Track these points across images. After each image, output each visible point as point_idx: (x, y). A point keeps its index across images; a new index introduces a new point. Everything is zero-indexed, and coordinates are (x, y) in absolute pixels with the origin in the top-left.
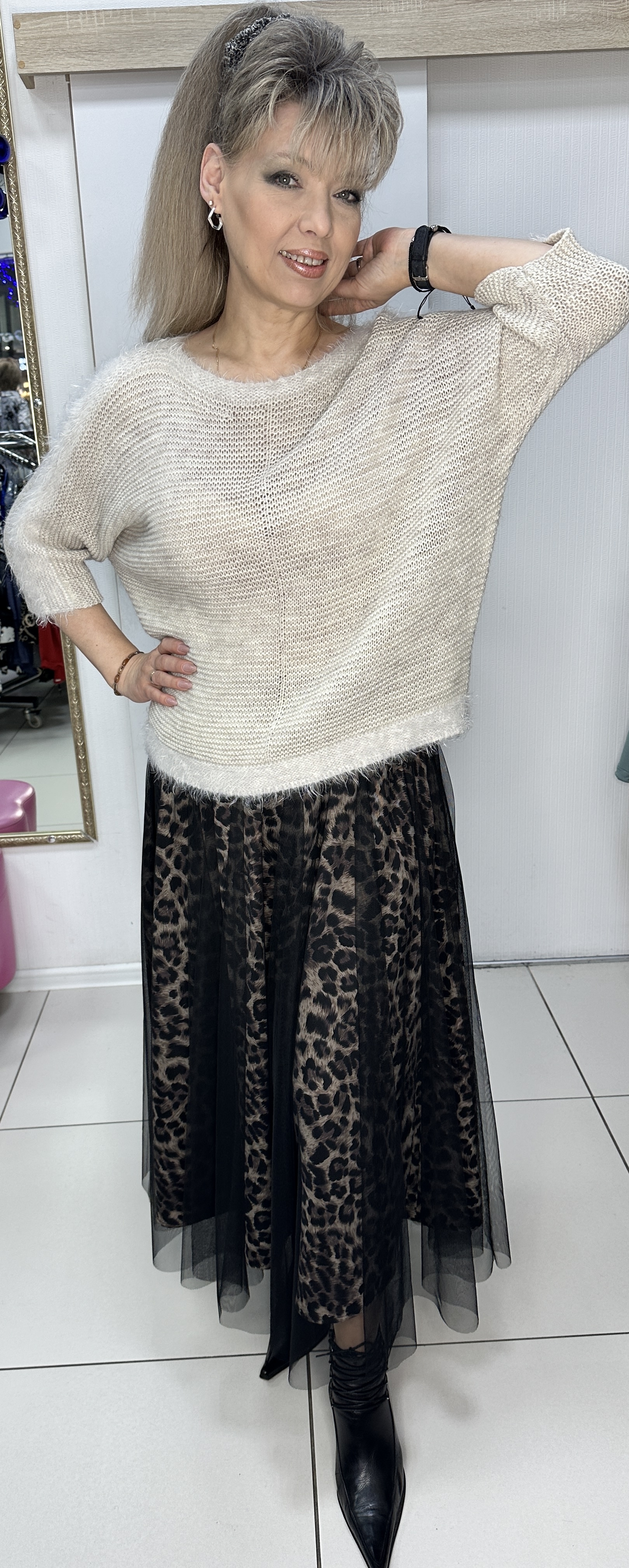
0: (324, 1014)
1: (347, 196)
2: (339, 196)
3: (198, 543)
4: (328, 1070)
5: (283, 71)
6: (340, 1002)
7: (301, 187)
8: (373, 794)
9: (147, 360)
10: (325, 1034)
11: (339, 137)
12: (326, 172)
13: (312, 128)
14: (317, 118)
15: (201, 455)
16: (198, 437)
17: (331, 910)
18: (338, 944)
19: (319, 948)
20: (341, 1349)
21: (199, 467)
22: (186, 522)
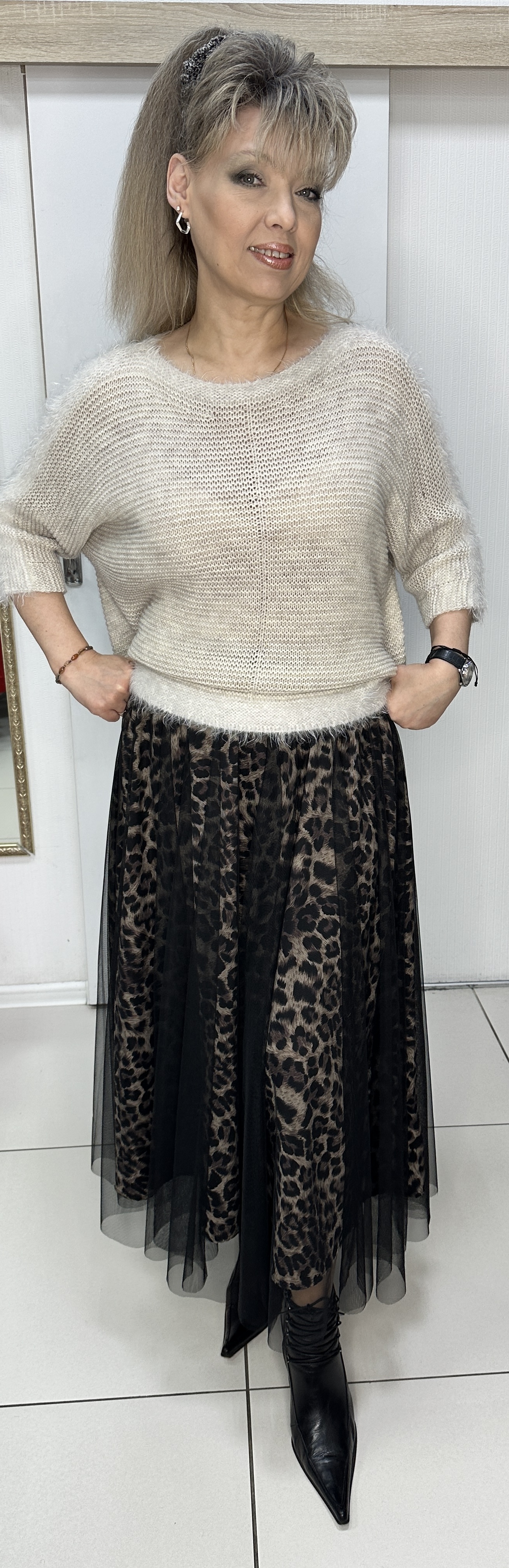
0: (310, 982)
1: (307, 194)
2: (300, 193)
3: (193, 539)
4: (316, 1034)
5: (243, 76)
6: (327, 968)
7: (265, 186)
8: (348, 769)
9: (126, 363)
10: (312, 1000)
11: (299, 135)
12: (288, 169)
13: (274, 127)
14: (278, 117)
15: (187, 455)
16: (182, 437)
17: (313, 880)
18: (322, 913)
19: (303, 917)
20: (299, 1307)
21: (188, 466)
22: (180, 519)
